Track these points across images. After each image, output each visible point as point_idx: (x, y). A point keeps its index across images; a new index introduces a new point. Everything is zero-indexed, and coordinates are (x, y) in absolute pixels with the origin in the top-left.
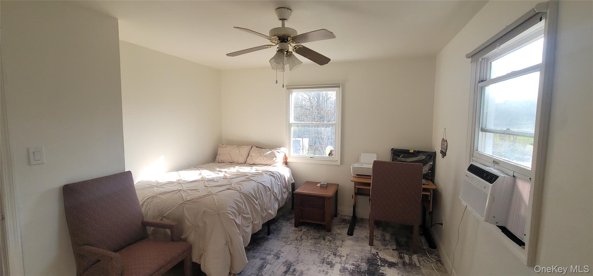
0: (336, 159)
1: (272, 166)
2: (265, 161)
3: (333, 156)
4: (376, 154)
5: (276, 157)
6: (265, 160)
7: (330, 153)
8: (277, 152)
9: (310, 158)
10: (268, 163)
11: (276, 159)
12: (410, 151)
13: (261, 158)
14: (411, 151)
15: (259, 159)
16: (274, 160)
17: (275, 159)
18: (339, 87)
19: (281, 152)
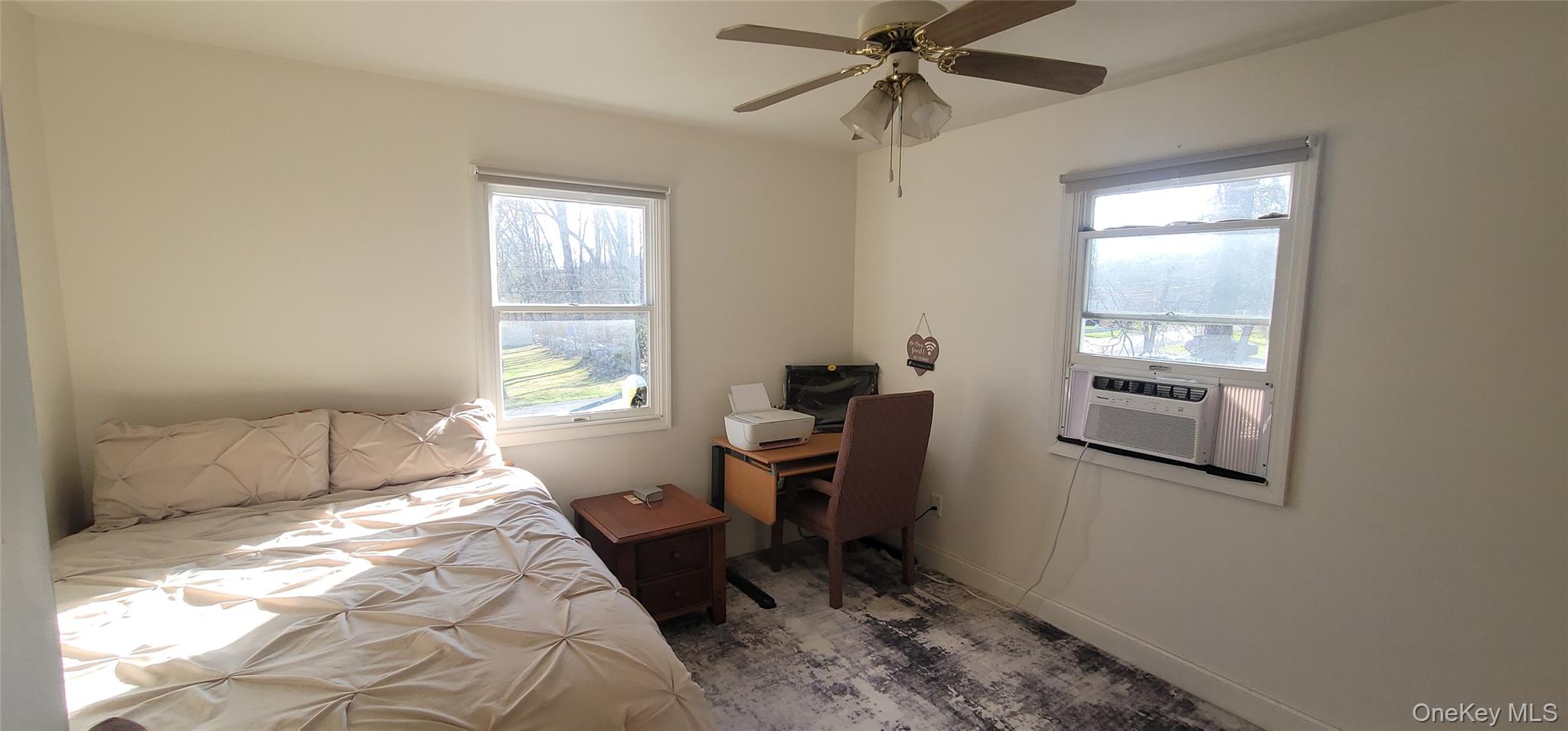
0: (658, 412)
1: (480, 473)
2: (442, 463)
3: (645, 404)
4: (762, 384)
5: (481, 438)
6: (440, 455)
7: (636, 397)
8: (475, 417)
9: (576, 420)
10: (458, 466)
11: (485, 446)
12: (829, 368)
13: (419, 450)
14: (832, 368)
15: (410, 457)
16: (479, 450)
17: (479, 444)
18: (659, 195)
19: (488, 415)
